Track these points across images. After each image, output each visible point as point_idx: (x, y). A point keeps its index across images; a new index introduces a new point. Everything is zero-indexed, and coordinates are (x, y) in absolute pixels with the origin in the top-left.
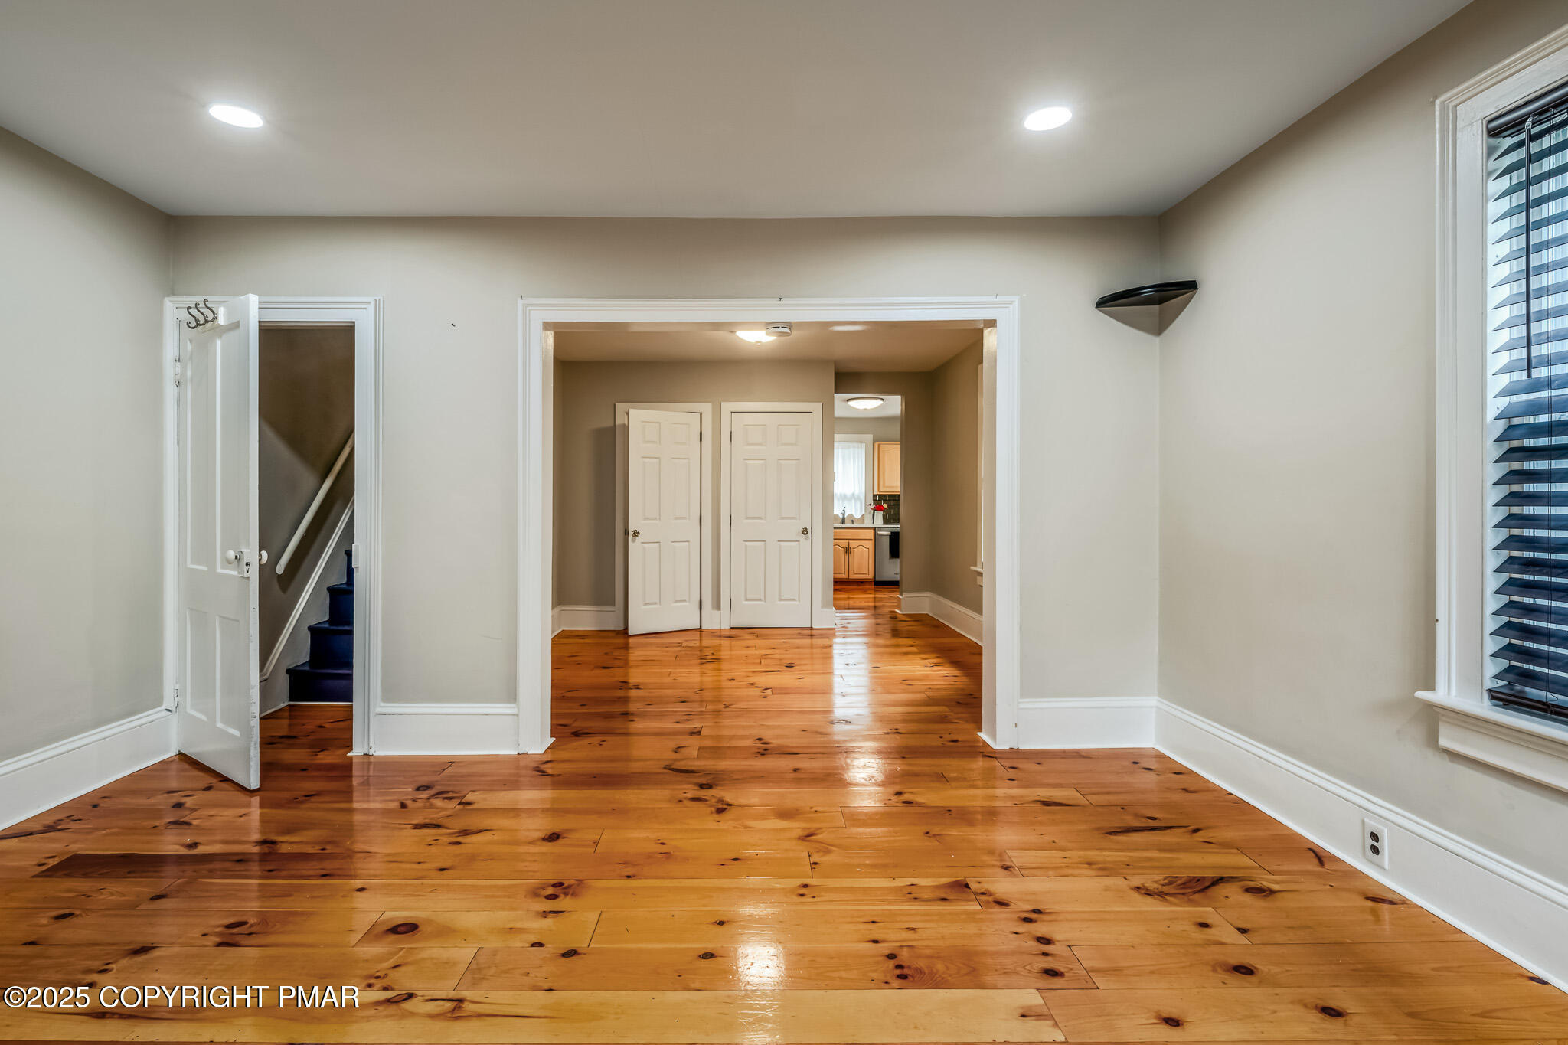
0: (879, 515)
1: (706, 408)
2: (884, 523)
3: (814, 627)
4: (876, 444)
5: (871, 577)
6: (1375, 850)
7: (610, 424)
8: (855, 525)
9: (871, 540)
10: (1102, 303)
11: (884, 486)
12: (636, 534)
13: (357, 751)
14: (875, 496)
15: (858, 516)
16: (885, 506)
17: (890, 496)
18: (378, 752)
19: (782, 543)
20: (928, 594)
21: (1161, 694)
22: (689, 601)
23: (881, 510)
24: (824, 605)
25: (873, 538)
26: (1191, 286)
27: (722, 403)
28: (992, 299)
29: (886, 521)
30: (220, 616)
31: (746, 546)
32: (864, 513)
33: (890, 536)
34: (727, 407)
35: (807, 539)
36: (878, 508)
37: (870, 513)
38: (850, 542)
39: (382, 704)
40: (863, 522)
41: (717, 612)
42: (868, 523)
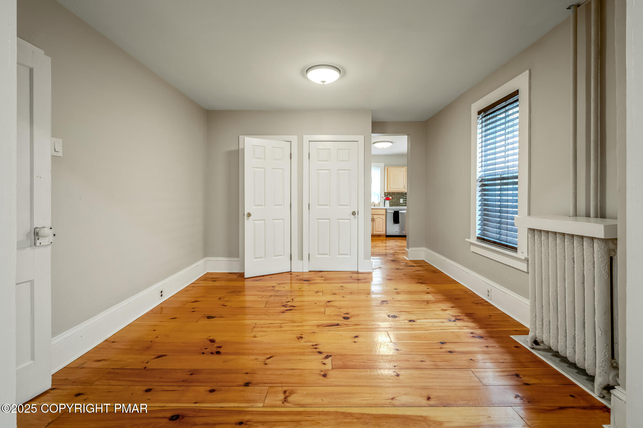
0: (387, 202)
1: (294, 139)
2: (390, 206)
3: (359, 271)
4: (386, 168)
5: (384, 233)
7: (237, 148)
8: (376, 207)
9: (384, 215)
11: (390, 188)
12: (249, 215)
14: (385, 193)
15: (377, 202)
16: (391, 198)
17: (393, 193)
19: (340, 221)
20: (424, 248)
22: (284, 256)
23: (389, 200)
24: (365, 258)
25: (385, 214)
27: (304, 136)
29: (391, 205)
31: (318, 222)
32: (380, 201)
33: (394, 213)
34: (307, 138)
35: (355, 218)
36: (387, 199)
37: (383, 201)
38: (374, 215)
40: (379, 206)
41: (302, 261)
42: (382, 206)
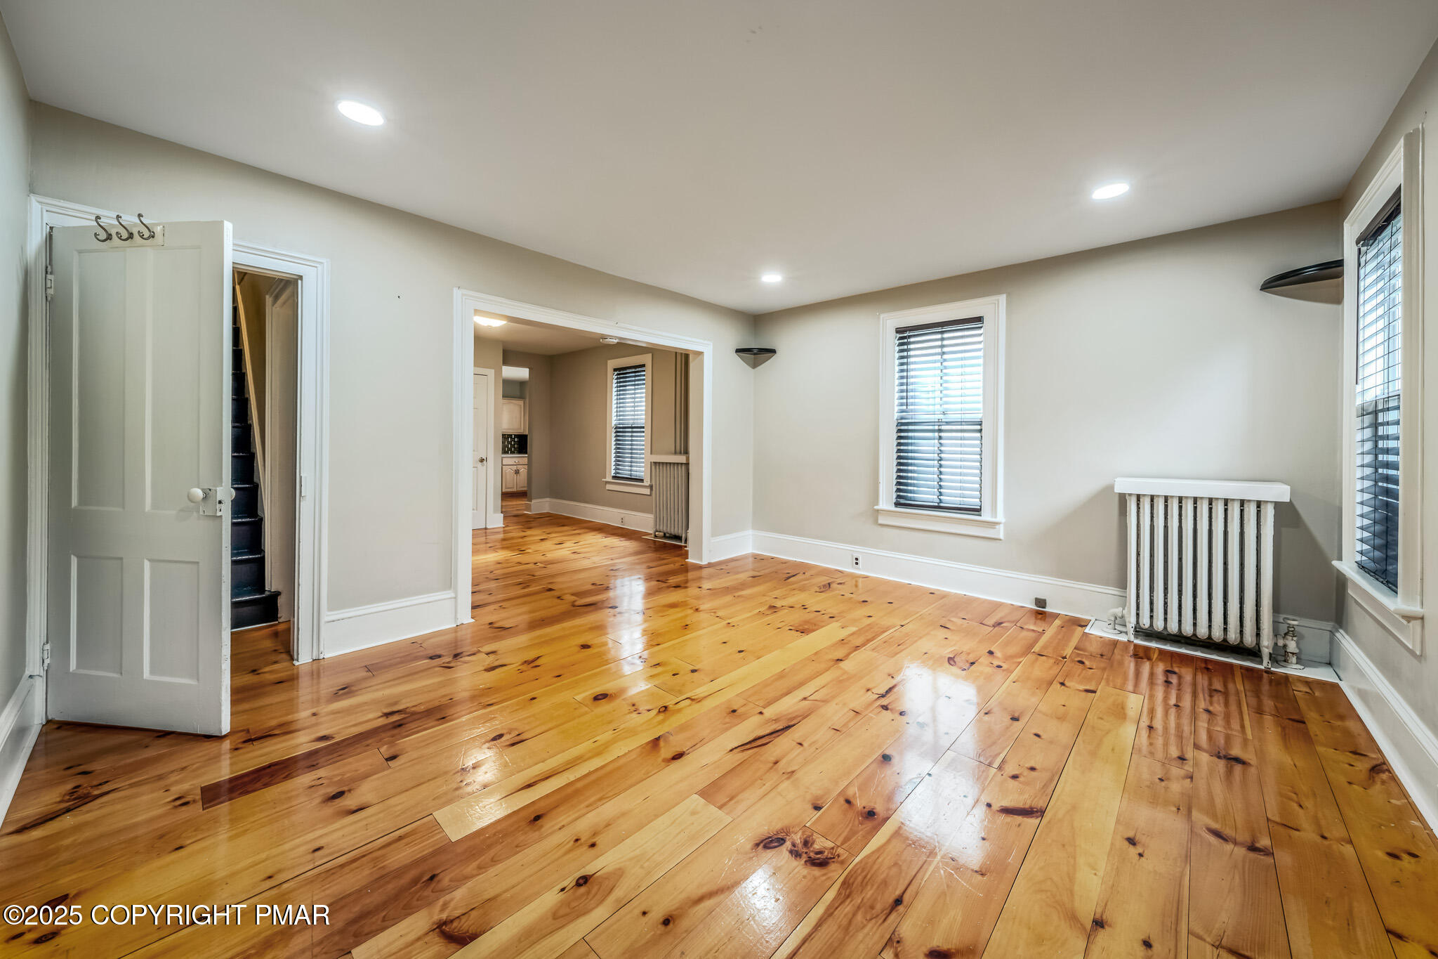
3: (488, 527)
6: (857, 563)
10: (738, 351)
13: (304, 657)
18: (329, 654)
20: (548, 499)
21: (754, 528)
24: (495, 512)
26: (773, 351)
28: (702, 341)
30: (149, 560)
35: (483, 465)
39: (329, 613)
